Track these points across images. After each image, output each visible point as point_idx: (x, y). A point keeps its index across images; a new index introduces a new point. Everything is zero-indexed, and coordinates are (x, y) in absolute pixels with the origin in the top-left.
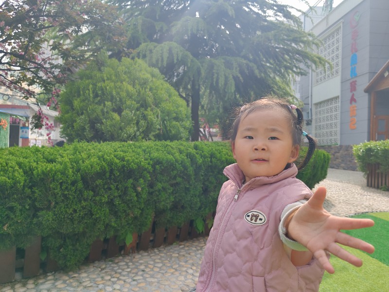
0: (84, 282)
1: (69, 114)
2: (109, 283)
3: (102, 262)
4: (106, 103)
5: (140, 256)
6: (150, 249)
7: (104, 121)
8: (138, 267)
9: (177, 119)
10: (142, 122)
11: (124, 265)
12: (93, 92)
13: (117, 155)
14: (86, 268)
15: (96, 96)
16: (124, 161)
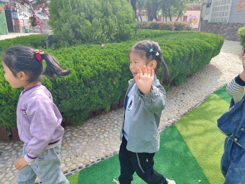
0: (87, 132)
1: (57, 21)
2: (101, 133)
3: (93, 119)
4: (81, 13)
5: (113, 114)
6: (117, 109)
7: (81, 26)
8: (114, 122)
9: (127, 22)
10: (106, 27)
11: (106, 120)
12: (71, 6)
13: (101, 64)
14: (85, 123)
15: (74, 8)
16: (106, 68)
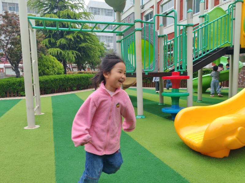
9: (61, 69)
10: (54, 71)
15: (43, 65)
